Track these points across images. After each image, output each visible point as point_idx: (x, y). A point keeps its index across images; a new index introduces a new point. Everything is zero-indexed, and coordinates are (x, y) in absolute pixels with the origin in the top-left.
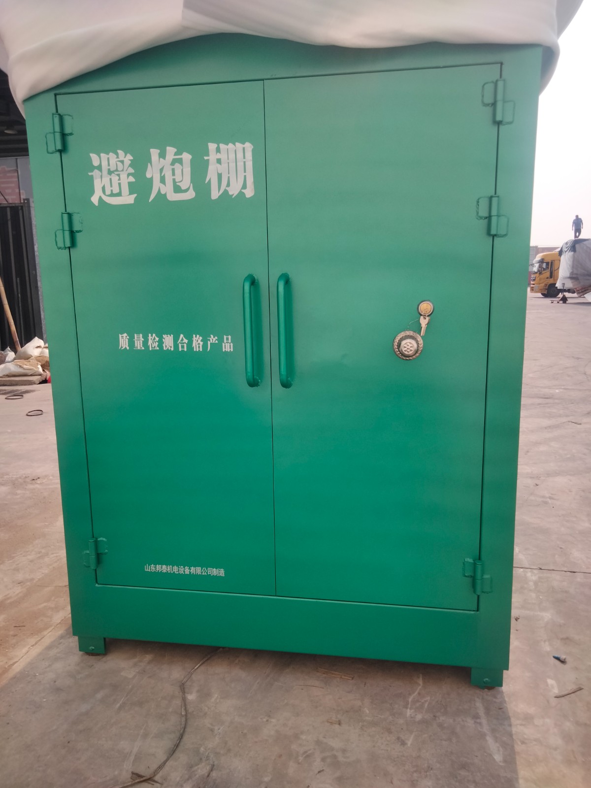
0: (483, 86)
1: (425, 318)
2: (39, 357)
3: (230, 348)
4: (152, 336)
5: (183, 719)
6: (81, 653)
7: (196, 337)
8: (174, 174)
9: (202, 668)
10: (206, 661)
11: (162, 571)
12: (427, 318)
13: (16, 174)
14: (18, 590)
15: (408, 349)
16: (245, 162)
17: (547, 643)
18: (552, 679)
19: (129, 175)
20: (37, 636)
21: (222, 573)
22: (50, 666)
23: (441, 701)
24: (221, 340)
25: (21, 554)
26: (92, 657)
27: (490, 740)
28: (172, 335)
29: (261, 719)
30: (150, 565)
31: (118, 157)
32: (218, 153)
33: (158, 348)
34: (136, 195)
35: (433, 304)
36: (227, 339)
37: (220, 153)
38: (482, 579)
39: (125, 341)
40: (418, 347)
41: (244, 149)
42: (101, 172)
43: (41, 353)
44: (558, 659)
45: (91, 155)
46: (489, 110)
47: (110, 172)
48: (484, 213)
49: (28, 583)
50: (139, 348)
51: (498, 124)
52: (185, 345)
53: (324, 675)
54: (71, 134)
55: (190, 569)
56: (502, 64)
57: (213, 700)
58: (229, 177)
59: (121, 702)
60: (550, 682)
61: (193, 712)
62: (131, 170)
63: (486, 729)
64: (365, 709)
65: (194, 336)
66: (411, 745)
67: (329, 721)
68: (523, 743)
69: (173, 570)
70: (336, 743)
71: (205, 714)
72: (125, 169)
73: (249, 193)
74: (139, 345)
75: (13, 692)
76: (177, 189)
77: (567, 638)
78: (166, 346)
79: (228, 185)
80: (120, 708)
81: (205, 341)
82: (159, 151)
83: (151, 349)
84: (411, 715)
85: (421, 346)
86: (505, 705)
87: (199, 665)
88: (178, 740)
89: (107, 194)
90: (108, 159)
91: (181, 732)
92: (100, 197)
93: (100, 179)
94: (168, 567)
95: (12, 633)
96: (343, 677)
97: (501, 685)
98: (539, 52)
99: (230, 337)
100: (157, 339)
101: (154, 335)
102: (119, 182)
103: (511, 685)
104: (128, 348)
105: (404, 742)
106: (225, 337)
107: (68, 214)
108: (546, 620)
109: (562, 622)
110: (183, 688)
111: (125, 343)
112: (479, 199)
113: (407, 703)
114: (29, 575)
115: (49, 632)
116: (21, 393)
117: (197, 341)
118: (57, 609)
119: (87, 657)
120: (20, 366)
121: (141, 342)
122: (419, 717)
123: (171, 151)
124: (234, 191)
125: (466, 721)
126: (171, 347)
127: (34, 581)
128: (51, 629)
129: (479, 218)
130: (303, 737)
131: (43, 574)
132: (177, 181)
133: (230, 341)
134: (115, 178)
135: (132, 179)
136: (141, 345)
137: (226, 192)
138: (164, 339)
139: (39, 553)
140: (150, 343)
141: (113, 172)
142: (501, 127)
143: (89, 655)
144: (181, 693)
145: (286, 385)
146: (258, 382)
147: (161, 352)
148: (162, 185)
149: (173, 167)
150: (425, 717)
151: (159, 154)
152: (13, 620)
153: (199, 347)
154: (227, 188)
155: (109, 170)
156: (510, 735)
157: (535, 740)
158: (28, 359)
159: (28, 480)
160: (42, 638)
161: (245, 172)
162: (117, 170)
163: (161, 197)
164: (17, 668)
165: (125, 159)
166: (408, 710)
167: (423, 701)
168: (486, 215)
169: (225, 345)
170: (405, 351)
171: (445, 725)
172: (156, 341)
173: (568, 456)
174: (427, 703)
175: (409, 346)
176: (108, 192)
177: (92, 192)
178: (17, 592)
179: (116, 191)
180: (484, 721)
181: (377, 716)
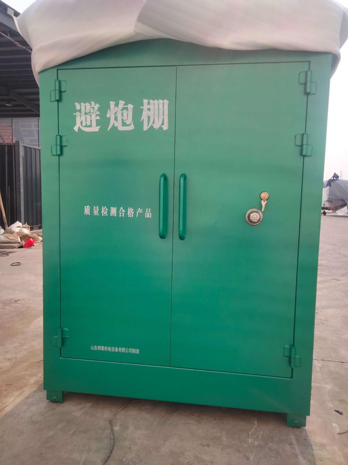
0: (299, 74)
1: (264, 201)
2: (19, 232)
3: (150, 216)
4: (104, 207)
5: (112, 441)
6: (48, 401)
7: (130, 209)
8: (122, 116)
9: (123, 411)
10: (125, 407)
11: (101, 349)
12: (266, 201)
13: (11, 128)
14: (7, 364)
15: (254, 218)
16: (163, 111)
17: (330, 402)
18: (335, 423)
19: (96, 116)
20: (19, 391)
21: (137, 351)
22: (28, 408)
23: (269, 434)
24: (144, 211)
25: (9, 343)
26: (54, 403)
27: (301, 458)
28: (116, 208)
29: (160, 442)
30: (94, 346)
31: (91, 105)
32: (149, 105)
33: (107, 215)
34: (100, 127)
35: (269, 193)
36: (148, 210)
37: (150, 105)
38: (295, 358)
39: (88, 210)
40: (260, 218)
41: (163, 103)
42: (81, 113)
43: (20, 230)
44: (337, 411)
45: (76, 103)
46: (302, 87)
47: (86, 114)
48: (299, 143)
49: (14, 360)
50: (96, 215)
51: (307, 94)
52: (123, 213)
53: (198, 418)
54: (65, 92)
55: (118, 349)
56: (310, 62)
57: (130, 430)
58: (154, 119)
59: (73, 431)
60: (334, 425)
61: (118, 437)
62: (98, 113)
63: (297, 451)
64: (223, 438)
65: (129, 208)
66: (253, 459)
67: (202, 444)
68: (321, 460)
69: (108, 350)
70: (207, 458)
71: (126, 438)
72: (95, 112)
73: (165, 127)
74: (96, 213)
75: (5, 424)
76: (124, 124)
77: (342, 400)
78: (112, 214)
79: (153, 123)
80: (72, 434)
81: (135, 211)
82: (115, 103)
83: (103, 215)
84: (251, 442)
85: (261, 217)
86: (308, 437)
87: (120, 410)
88: (109, 454)
89: (83, 126)
90: (85, 106)
91: (111, 449)
92: (79, 127)
93: (80, 117)
94: (105, 347)
95: (4, 388)
96: (209, 419)
97: (305, 426)
98: (330, 57)
99: (150, 209)
100: (107, 209)
101: (105, 207)
102: (91, 119)
103: (311, 426)
104: (89, 214)
105: (248, 458)
106: (147, 209)
107: (60, 136)
108: (328, 389)
109: (338, 390)
110: (111, 423)
111: (88, 212)
112: (296, 135)
113: (249, 435)
114: (15, 355)
115: (27, 389)
116: (7, 253)
117: (131, 211)
118: (32, 375)
119: (51, 403)
120: (8, 238)
121: (98, 211)
122: (256, 443)
123: (122, 103)
124: (157, 126)
125: (285, 446)
126: (115, 214)
127: (18, 359)
128: (29, 386)
129: (296, 146)
130: (187, 453)
131: (23, 355)
132: (124, 119)
133: (150, 212)
134: (88, 117)
135: (98, 118)
136: (98, 213)
137: (152, 126)
138: (111, 209)
139: (20, 343)
140: (102, 212)
141: (88, 113)
142: (309, 96)
143: (53, 402)
144: (110, 426)
145: (182, 238)
146: (165, 236)
147: (109, 217)
148: (115, 122)
149: (122, 112)
150: (260, 443)
151: (115, 104)
152: (5, 381)
153: (131, 215)
154: (153, 125)
155: (85, 112)
156: (313, 455)
157: (328, 459)
158: (12, 233)
159: (12, 301)
160: (23, 392)
161: (163, 116)
162: (90, 113)
163: (114, 128)
164: (8, 409)
165: (95, 107)
166: (250, 439)
167: (258, 434)
168: (300, 144)
169: (147, 214)
170: (253, 219)
171: (273, 448)
172: (106, 210)
173: (334, 298)
174: (261, 435)
175: (255, 216)
176: (84, 124)
177: (75, 124)
178: (7, 365)
179: (89, 124)
180: (296, 447)
181: (231, 442)
